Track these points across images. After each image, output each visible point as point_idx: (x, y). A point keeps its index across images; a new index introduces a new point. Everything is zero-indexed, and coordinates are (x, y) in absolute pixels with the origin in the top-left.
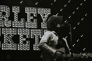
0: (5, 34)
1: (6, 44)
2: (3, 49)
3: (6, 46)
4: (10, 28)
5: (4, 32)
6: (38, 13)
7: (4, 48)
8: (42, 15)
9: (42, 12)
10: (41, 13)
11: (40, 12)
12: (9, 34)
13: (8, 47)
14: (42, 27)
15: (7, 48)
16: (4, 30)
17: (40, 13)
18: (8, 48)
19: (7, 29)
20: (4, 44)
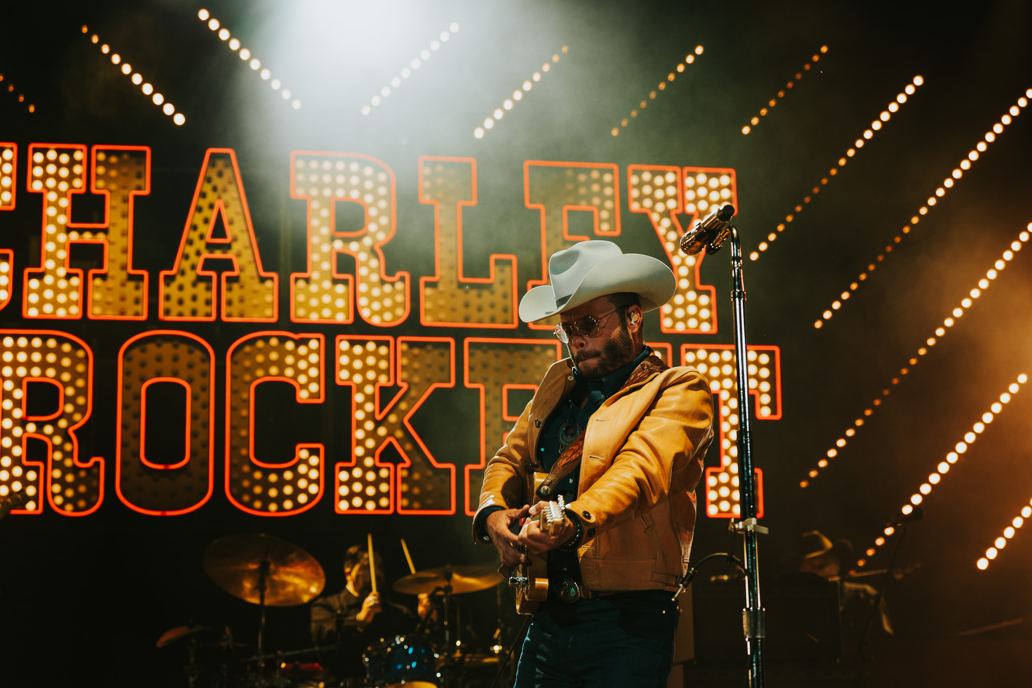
0: (360, 388)
1: (365, 470)
2: (343, 506)
3: (365, 483)
4: (395, 331)
5: (349, 367)
6: (635, 207)
7: (349, 498)
8: (666, 223)
9: (665, 200)
10: (660, 207)
11: (651, 196)
12: (396, 388)
13: (384, 488)
14: (667, 323)
15: (376, 498)
16: (349, 353)
17: (647, 203)
18: (384, 502)
19: (379, 344)
20: (350, 470)
